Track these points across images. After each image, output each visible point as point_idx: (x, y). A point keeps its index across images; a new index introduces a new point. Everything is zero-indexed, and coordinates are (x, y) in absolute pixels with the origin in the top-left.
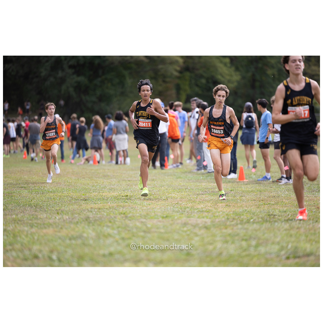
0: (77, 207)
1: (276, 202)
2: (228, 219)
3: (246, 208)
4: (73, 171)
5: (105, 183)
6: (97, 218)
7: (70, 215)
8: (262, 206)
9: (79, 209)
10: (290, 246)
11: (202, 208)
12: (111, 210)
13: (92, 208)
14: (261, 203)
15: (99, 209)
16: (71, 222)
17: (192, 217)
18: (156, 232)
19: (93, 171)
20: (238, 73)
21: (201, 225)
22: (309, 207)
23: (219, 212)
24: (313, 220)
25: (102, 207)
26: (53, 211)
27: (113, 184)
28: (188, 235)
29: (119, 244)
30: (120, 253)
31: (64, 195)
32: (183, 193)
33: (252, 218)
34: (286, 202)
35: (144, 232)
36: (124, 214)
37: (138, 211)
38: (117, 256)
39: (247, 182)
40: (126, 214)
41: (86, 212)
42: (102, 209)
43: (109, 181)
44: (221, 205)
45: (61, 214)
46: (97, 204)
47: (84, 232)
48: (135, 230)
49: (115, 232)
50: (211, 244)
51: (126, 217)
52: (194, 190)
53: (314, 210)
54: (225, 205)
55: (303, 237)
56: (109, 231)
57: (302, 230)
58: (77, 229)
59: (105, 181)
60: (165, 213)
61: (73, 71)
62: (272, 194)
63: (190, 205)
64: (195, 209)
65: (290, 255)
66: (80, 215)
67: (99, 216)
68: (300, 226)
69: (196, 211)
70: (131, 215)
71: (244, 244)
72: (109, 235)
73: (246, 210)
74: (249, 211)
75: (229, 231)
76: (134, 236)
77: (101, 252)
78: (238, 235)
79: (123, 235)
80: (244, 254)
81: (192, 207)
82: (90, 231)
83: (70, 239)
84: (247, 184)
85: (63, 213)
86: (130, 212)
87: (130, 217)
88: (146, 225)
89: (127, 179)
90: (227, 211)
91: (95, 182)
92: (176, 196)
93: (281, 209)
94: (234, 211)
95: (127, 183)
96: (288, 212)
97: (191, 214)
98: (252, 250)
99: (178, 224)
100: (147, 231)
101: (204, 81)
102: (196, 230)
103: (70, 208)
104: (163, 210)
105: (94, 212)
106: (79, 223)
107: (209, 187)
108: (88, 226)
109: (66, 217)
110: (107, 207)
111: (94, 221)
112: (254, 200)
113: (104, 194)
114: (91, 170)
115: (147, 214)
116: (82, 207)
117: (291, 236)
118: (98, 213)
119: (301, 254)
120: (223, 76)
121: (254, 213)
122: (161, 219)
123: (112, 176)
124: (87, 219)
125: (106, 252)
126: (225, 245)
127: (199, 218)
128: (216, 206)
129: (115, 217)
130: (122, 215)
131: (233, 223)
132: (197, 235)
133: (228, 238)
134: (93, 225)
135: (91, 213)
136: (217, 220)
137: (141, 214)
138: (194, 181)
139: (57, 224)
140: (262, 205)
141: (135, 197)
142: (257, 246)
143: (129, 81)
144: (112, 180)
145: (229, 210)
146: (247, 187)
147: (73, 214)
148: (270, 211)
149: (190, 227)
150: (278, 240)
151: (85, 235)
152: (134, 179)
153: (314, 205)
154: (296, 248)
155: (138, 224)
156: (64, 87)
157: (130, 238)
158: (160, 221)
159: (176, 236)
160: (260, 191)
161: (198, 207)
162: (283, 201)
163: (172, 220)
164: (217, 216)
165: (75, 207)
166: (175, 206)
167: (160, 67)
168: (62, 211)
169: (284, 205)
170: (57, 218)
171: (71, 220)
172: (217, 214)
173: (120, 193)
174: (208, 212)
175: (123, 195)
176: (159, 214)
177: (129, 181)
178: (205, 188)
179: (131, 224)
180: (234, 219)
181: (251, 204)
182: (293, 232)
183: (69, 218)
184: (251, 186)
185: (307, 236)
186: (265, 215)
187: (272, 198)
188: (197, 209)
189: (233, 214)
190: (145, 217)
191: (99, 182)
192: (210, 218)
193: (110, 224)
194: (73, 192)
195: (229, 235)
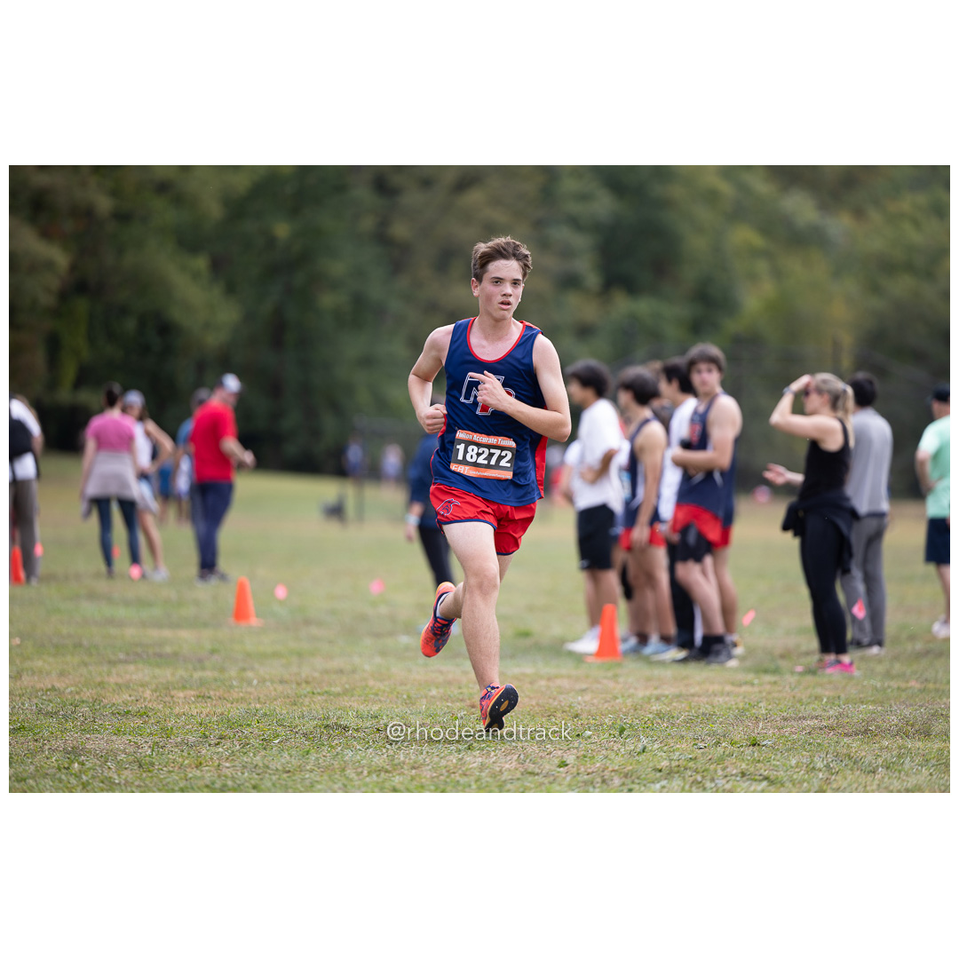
1: (347, 686)
3: (258, 706)
8: (307, 701)
11: (125, 703)
14: (303, 689)
22: (445, 704)
32: (69, 658)
34: (376, 688)
44: (181, 695)
54: (195, 696)
62: (336, 663)
63: (88, 694)
64: (105, 707)
73: (257, 712)
74: (265, 715)
81: (95, 701)
90: (200, 713)
93: (363, 708)
94: (221, 714)
96: (385, 717)
97: (93, 722)
101: (131, 325)
107: (147, 640)
112: (282, 682)
127: (118, 732)
128: (167, 699)
138: (102, 621)
140: (305, 696)
145: (208, 709)
146: (260, 642)
148: (331, 714)
153: (461, 697)
161: (114, 701)
162: (367, 686)
166: (44, 697)
169: (372, 696)
172: (173, 722)
174: (143, 714)
178: (136, 644)
180: (221, 737)
181: (273, 693)
186: (316, 727)
187: (333, 676)
188: (110, 707)
189: (219, 722)
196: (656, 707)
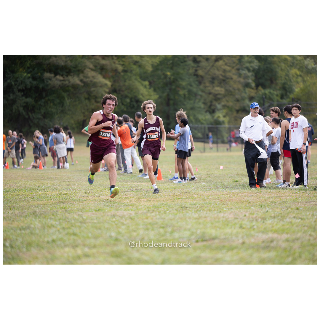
0: (26, 203)
1: (187, 196)
2: (149, 211)
3: (163, 202)
4: (23, 175)
5: (49, 184)
6: (42, 212)
7: (20, 210)
8: (176, 200)
9: (28, 205)
10: (199, 232)
11: (128, 203)
12: (54, 205)
13: (38, 204)
14: (176, 198)
15: (44, 205)
16: (21, 216)
17: (120, 210)
18: (90, 222)
19: (39, 174)
20: (155, 93)
21: (126, 216)
22: (214, 200)
23: (141, 206)
24: (217, 210)
25: (47, 203)
26: (7, 207)
27: (56, 184)
28: (116, 224)
29: (60, 233)
30: (61, 240)
31: (15, 194)
33: (168, 210)
34: (195, 197)
35: (81, 222)
36: (65, 208)
37: (76, 206)
38: (59, 243)
39: (164, 181)
40: (66, 208)
41: (33, 208)
42: (46, 205)
43: (52, 182)
44: (143, 200)
45: (13, 209)
46: (42, 201)
47: (31, 224)
48: (73, 221)
49: (57, 223)
50: (135, 231)
51: (66, 211)
52: (121, 188)
53: (219, 203)
54: (146, 200)
55: (209, 225)
56: (52, 222)
57: (208, 219)
58: (26, 222)
59: (49, 182)
60: (98, 207)
61: (22, 93)
62: (184, 191)
64: (122, 203)
65: (199, 239)
66: (29, 210)
67: (44, 210)
68: (207, 215)
69: (123, 205)
70: (70, 209)
71: (162, 230)
72: (52, 226)
73: (163, 204)
74: (165, 205)
75: (150, 221)
76: (72, 226)
77: (46, 240)
78: (156, 223)
79: (64, 225)
80: (162, 238)
81: (119, 202)
82: (37, 223)
83: (20, 230)
84: (164, 183)
85: (14, 209)
86: (69, 207)
87: (69, 211)
88: (82, 217)
89: (66, 180)
90: (148, 204)
91: (40, 183)
92: (107, 193)
93: (192, 202)
94: (153, 205)
95: (67, 184)
96: (197, 204)
97: (119, 208)
98: (168, 235)
99: (108, 215)
100: (83, 222)
101: (128, 100)
102: (123, 221)
103: (21, 205)
104: (96, 205)
105: (40, 208)
106: (28, 217)
107: (134, 186)
108: (35, 218)
109: (17, 212)
110: (51, 203)
111: (40, 214)
112: (170, 196)
113: (48, 193)
114: (38, 173)
115: (83, 208)
116: (30, 203)
117: (200, 224)
118: (44, 208)
119: (207, 238)
120: (143, 96)
121: (170, 206)
122: (94, 212)
123: (55, 178)
124: (34, 213)
125: (50, 239)
126: (147, 232)
127: (125, 210)
128: (139, 201)
129: (57, 211)
130: (63, 210)
131: (153, 214)
132: (123, 224)
133: (149, 226)
134: (39, 218)
135: (38, 209)
136: (140, 212)
137: (78, 208)
138: (121, 181)
139: (10, 218)
141: (73, 195)
142: (172, 232)
143: (67, 101)
144: (55, 181)
145: (150, 204)
146: (164, 185)
147: (22, 209)
148: (183, 204)
149: (118, 218)
150: (189, 227)
151: (32, 226)
152: (73, 180)
154: (204, 233)
155: (76, 216)
156: (15, 107)
157: (69, 228)
158: (93, 214)
159: (107, 225)
160: (175, 188)
161: (125, 202)
162: (193, 196)
163: (103, 213)
164: (140, 209)
165: (24, 203)
167: (93, 89)
168: (13, 207)
169: (194, 199)
170: (10, 212)
171: (21, 214)
172: (140, 207)
173: (61, 191)
174: (132, 206)
175: (64, 193)
176: (93, 208)
177: (68, 182)
178: (130, 187)
179: (70, 216)
180: (153, 211)
181: (167, 199)
182: (201, 221)
183: (20, 213)
184: (167, 184)
185: (212, 224)
186: (179, 207)
187: (184, 194)
188: (123, 204)
189: (153, 207)
190: (81, 210)
191: (44, 183)
192: (134, 211)
193: (53, 217)
194: (23, 192)
195: (150, 224)
196: (271, 200)
